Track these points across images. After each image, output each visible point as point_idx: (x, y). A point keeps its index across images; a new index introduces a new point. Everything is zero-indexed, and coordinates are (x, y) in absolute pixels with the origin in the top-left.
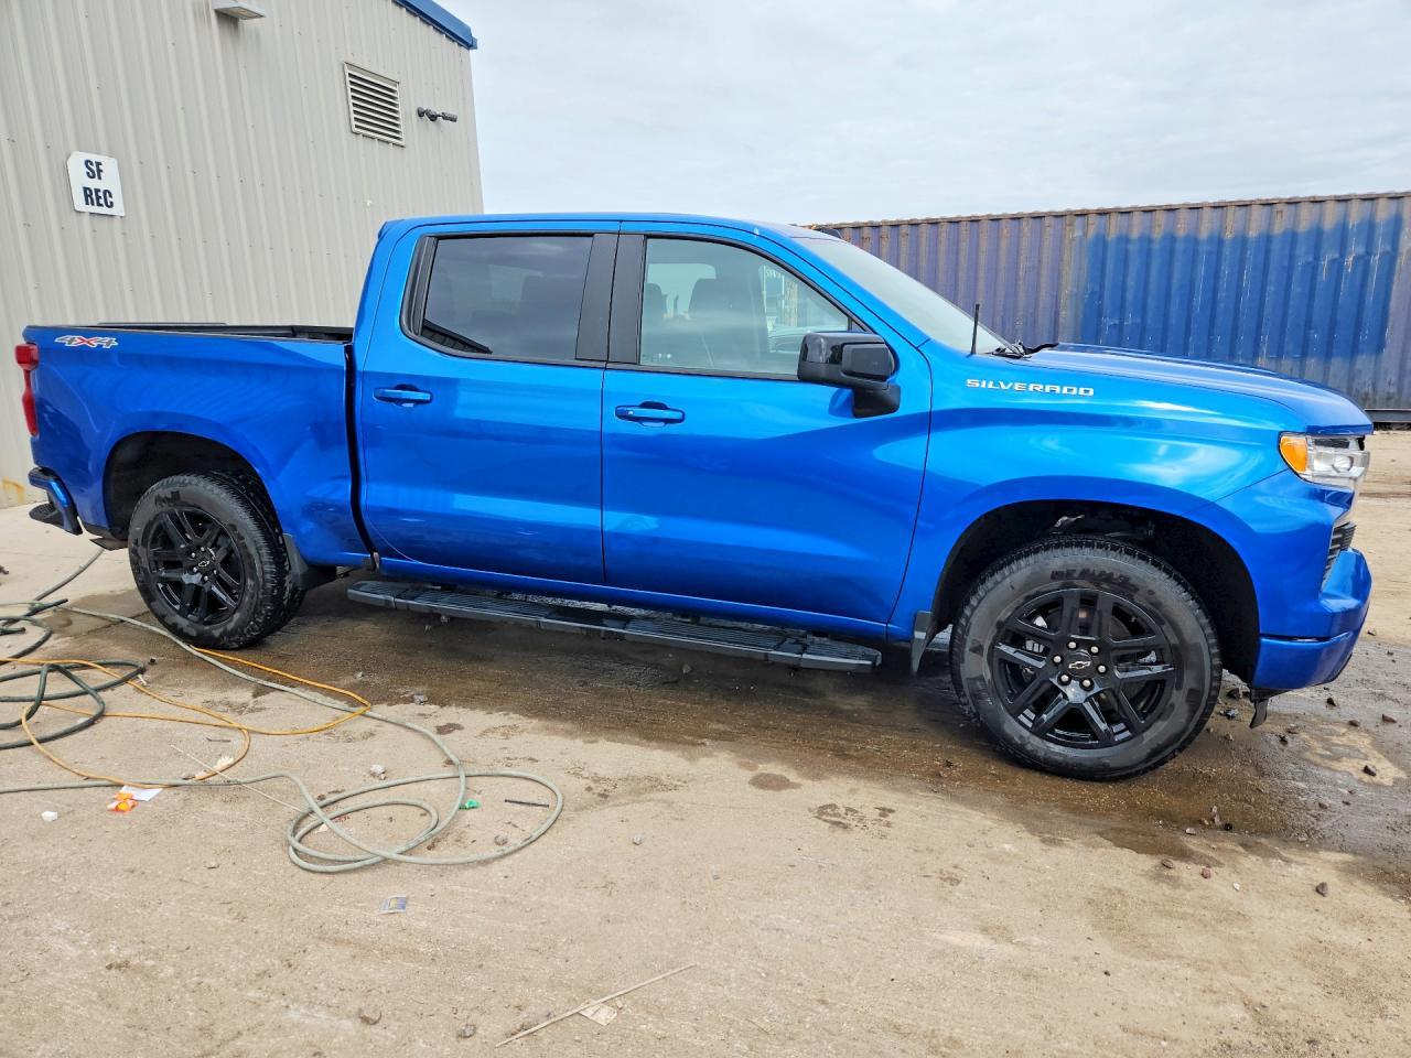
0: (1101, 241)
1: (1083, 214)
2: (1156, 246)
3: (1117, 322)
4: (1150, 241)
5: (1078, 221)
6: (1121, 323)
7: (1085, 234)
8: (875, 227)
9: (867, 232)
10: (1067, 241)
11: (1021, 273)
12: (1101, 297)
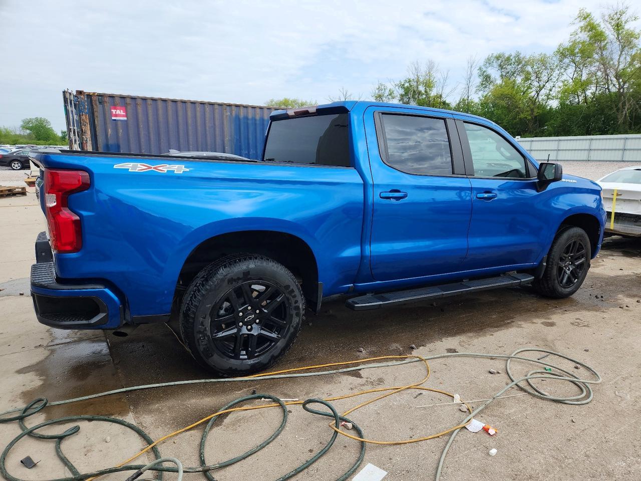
0: (238, 118)
1: (230, 105)
2: (258, 122)
3: (247, 152)
4: (255, 120)
5: (228, 108)
6: (249, 152)
7: (231, 114)
8: (134, 99)
9: (128, 101)
10: (225, 116)
11: (207, 128)
12: (240, 142)
